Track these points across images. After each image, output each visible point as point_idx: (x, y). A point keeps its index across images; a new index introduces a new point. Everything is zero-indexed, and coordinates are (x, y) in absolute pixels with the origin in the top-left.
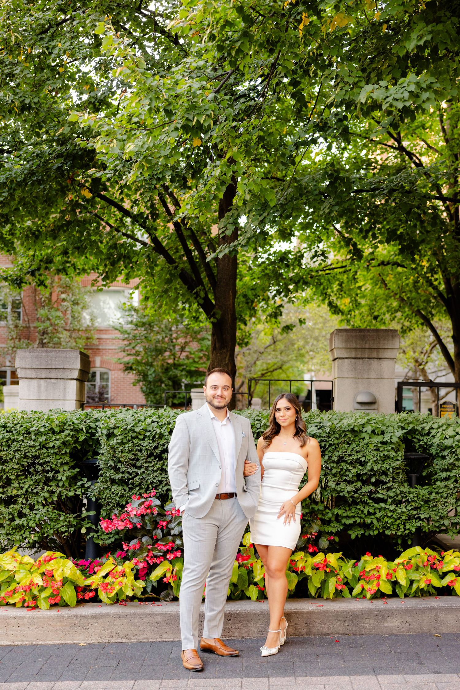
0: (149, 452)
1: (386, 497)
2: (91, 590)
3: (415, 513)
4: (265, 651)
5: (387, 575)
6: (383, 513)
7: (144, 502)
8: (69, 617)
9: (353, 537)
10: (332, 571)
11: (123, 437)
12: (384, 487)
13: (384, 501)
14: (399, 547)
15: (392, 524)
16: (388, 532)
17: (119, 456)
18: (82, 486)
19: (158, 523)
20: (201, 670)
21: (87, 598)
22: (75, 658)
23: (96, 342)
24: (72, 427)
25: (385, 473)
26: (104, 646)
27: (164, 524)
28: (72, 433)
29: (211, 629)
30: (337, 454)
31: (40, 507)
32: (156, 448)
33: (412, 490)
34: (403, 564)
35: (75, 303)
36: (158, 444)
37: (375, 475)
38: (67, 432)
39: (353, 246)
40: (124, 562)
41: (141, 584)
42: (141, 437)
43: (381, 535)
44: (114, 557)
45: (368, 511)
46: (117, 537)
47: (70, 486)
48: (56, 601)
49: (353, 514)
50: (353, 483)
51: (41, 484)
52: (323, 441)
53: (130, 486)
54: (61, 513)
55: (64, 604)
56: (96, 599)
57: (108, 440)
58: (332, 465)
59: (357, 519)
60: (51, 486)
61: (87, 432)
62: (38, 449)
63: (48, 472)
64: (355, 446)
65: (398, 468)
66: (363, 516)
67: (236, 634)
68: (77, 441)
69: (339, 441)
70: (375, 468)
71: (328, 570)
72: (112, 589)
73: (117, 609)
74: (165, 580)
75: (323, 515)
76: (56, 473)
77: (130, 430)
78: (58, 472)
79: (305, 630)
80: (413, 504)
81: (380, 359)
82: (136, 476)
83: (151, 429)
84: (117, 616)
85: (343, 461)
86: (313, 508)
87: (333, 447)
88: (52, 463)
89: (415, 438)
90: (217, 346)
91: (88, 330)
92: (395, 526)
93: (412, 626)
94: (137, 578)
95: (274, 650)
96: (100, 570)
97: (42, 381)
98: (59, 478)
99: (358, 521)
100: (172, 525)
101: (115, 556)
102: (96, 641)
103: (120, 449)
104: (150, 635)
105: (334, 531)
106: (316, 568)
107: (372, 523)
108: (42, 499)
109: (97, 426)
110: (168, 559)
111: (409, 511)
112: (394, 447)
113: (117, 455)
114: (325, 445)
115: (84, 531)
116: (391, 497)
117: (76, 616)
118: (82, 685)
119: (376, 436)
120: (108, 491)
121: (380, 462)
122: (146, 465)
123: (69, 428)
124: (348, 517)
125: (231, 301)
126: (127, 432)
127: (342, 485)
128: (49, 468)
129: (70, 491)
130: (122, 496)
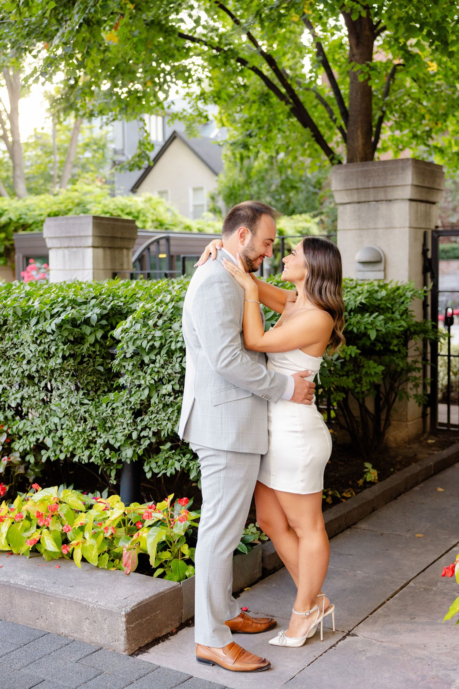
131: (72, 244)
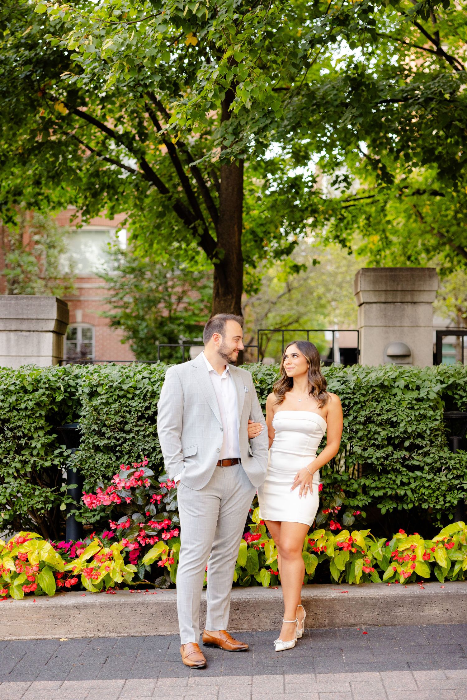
0: (140, 414)
1: (422, 464)
2: (73, 577)
3: (457, 482)
4: (280, 645)
5: (424, 555)
6: (418, 483)
7: (134, 472)
8: (47, 608)
9: (383, 511)
10: (358, 552)
11: (108, 396)
12: (420, 452)
13: (421, 469)
14: (439, 523)
15: (430, 496)
16: (425, 506)
17: (104, 418)
18: (61, 454)
19: (151, 497)
20: (204, 667)
21: (68, 585)
22: (55, 655)
23: (76, 292)
24: (47, 385)
25: (421, 436)
26: (89, 641)
27: (159, 498)
28: (47, 392)
29: (214, 620)
30: (363, 413)
31: (12, 480)
32: (148, 408)
33: (453, 455)
34: (443, 542)
35: (51, 246)
36: (150, 403)
37: (409, 438)
38: (41, 391)
39: (381, 169)
40: (112, 544)
41: (132, 569)
42: (130, 396)
43: (417, 509)
44: (99, 538)
45: (401, 481)
46: (102, 514)
47: (46, 454)
48: (32, 589)
49: (383, 485)
50: (382, 448)
51: (12, 453)
52: (347, 398)
53: (118, 454)
54: (36, 487)
55: (41, 593)
56: (78, 587)
57: (90, 400)
58: (358, 426)
59: (388, 490)
60: (23, 455)
61: (66, 391)
62: (8, 412)
63: (19, 438)
64: (384, 403)
65: (437, 430)
66: (395, 487)
67: (245, 626)
68: (53, 401)
69: (366, 399)
70: (410, 430)
71: (353, 550)
72: (98, 574)
73: (104, 598)
74: (160, 563)
75: (347, 486)
76: (29, 440)
77: (117, 388)
78: (31, 438)
79: (327, 621)
80: (455, 472)
81: (415, 303)
82: (124, 442)
83: (141, 386)
84: (104, 606)
85: (371, 422)
86: (335, 478)
87: (359, 406)
88: (25, 428)
89: (457, 394)
90: (220, 291)
91: (66, 278)
92: (434, 499)
93: (454, 615)
94: (127, 561)
95: (291, 644)
96: (83, 553)
97: (12, 335)
98: (33, 445)
99: (390, 493)
100: (168, 500)
101: (101, 536)
102: (80, 636)
103: (105, 410)
104: (143, 628)
105: (361, 505)
106: (339, 548)
107: (406, 494)
108: (14, 470)
109: (77, 384)
110: (163, 540)
111: (450, 480)
112: (431, 404)
113: (101, 418)
114: (349, 403)
115: (63, 507)
116: (428, 464)
117: (56, 607)
118: (64, 685)
119: (410, 392)
120: (91, 460)
121: (415, 423)
122: (136, 429)
123: (44, 386)
124: (377, 489)
125: (237, 238)
126: (112, 390)
127: (370, 450)
128: (20, 434)
129: (47, 461)
130: (108, 466)
131: (24, 326)
